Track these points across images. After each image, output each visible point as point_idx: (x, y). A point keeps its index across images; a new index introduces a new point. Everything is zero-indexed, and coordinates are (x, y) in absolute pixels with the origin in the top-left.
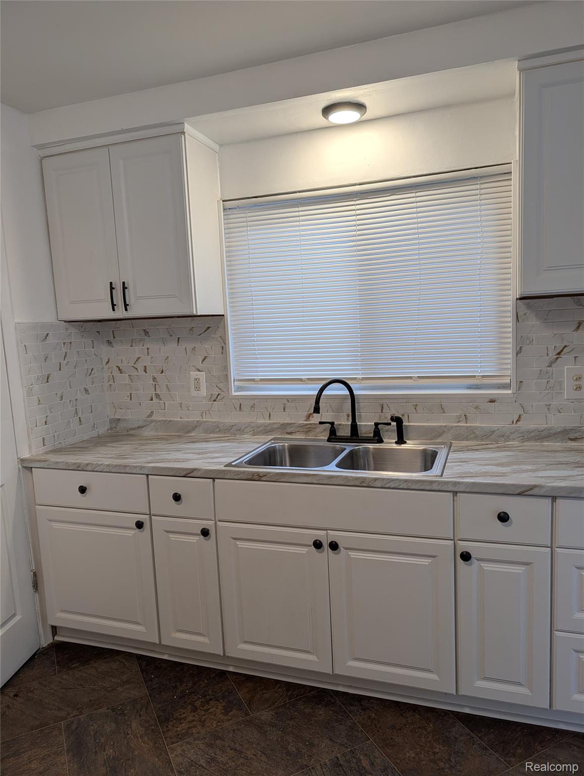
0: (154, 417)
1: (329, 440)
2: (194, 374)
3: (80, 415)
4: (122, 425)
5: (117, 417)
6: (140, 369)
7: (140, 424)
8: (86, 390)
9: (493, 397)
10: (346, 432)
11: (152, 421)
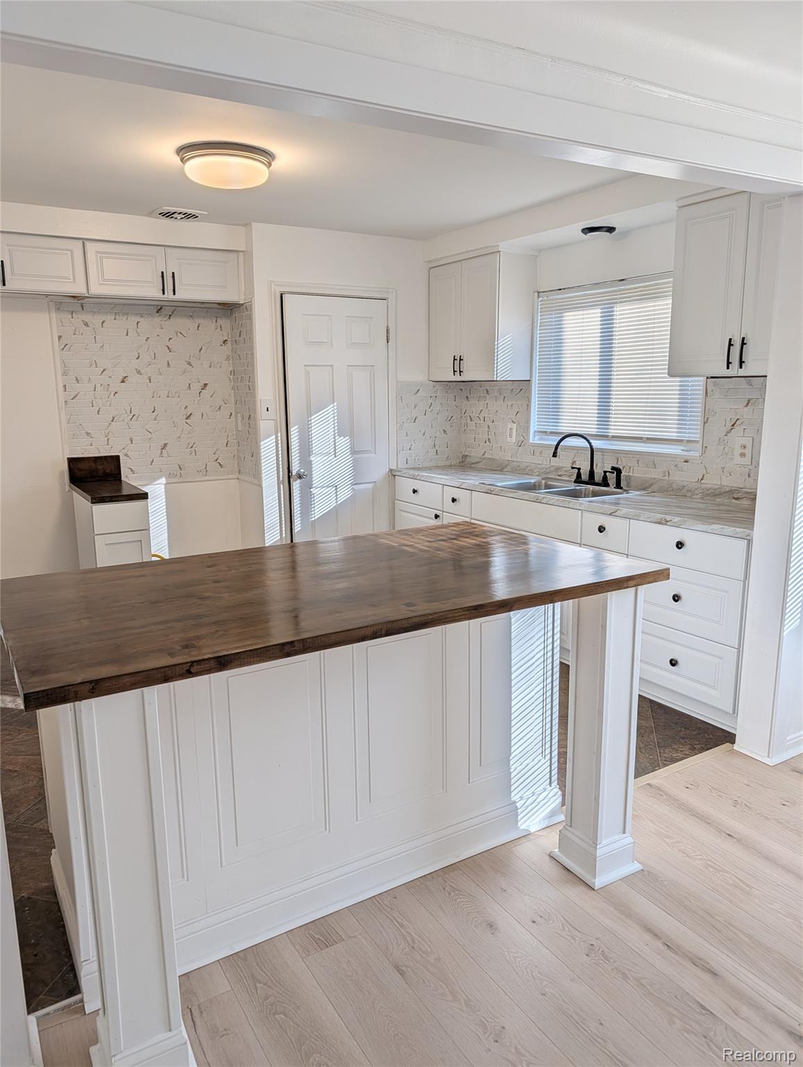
0: (486, 456)
1: (575, 482)
2: (510, 425)
3: (437, 448)
4: (468, 460)
5: (466, 454)
6: (482, 419)
7: (477, 460)
8: (445, 431)
9: (687, 458)
10: (585, 477)
11: (485, 458)
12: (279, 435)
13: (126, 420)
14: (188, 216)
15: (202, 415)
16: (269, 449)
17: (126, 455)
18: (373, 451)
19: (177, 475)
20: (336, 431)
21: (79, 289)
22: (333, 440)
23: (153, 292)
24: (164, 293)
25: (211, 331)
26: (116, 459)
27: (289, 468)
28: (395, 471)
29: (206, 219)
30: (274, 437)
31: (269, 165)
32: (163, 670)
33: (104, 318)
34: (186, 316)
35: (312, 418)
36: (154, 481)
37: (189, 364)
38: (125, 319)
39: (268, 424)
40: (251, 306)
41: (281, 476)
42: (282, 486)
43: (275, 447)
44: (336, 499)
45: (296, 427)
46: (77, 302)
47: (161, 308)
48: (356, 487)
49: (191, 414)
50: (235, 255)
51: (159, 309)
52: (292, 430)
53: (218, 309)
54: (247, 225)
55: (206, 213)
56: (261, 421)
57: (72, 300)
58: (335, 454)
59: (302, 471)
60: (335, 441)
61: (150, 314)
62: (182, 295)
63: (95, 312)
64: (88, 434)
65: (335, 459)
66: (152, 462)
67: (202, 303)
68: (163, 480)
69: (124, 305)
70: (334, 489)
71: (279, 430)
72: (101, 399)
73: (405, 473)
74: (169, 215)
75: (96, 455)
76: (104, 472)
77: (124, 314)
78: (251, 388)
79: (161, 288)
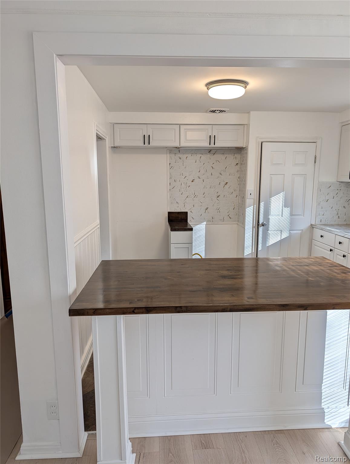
3: (339, 215)
12: (255, 206)
13: (192, 197)
14: (221, 111)
15: (224, 196)
16: (250, 212)
17: (191, 212)
18: (303, 215)
19: (211, 221)
20: (283, 205)
21: (177, 145)
22: (281, 209)
23: (206, 144)
24: (210, 145)
25: (231, 160)
26: (186, 213)
27: (258, 221)
28: (314, 225)
29: (230, 112)
30: (253, 206)
31: (246, 87)
32: (122, 309)
33: (187, 156)
34: (221, 153)
35: (272, 198)
36: (202, 223)
37: (221, 174)
38: (195, 155)
39: (250, 201)
40: (247, 148)
41: (254, 224)
42: (254, 229)
43: (252, 211)
44: (281, 237)
45: (263, 203)
46: (178, 150)
47: (211, 151)
48: (291, 232)
49: (219, 195)
50: (243, 126)
51: (210, 151)
52: (261, 204)
53: (235, 150)
54: (249, 113)
55: (229, 109)
56: (247, 199)
57: (175, 149)
58: (282, 215)
59: (265, 222)
60: (282, 209)
61: (206, 153)
62: (218, 144)
63: (184, 153)
64: (177, 202)
65: (282, 218)
66: (201, 215)
67: (228, 148)
68: (205, 223)
69: (196, 150)
70: (280, 232)
71: (255, 204)
72: (183, 188)
73: (318, 227)
74: (214, 111)
75: (179, 211)
76: (181, 218)
77: (195, 154)
78: (245, 185)
79: (209, 142)
